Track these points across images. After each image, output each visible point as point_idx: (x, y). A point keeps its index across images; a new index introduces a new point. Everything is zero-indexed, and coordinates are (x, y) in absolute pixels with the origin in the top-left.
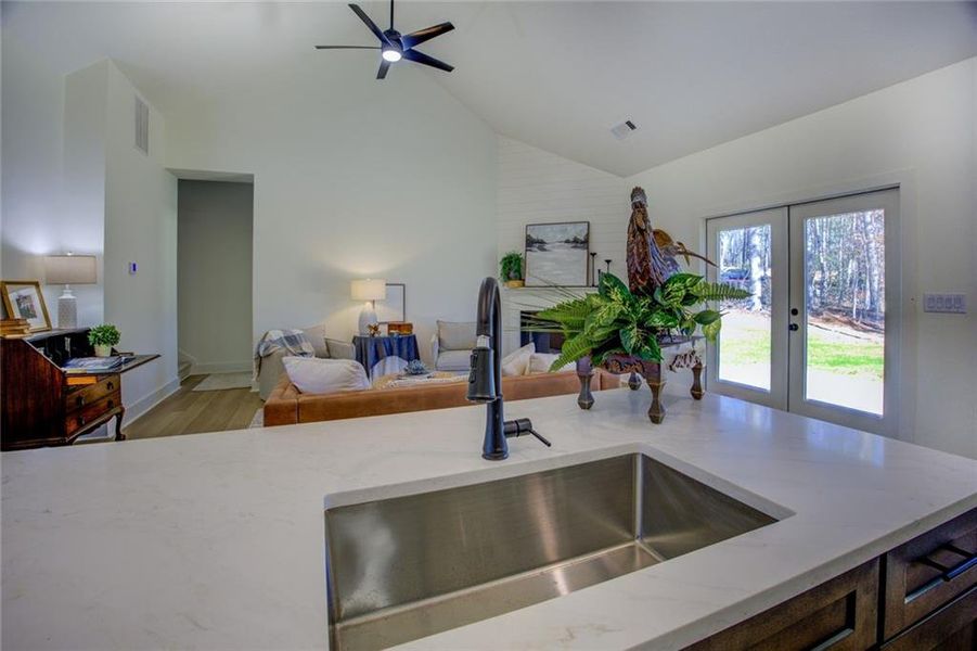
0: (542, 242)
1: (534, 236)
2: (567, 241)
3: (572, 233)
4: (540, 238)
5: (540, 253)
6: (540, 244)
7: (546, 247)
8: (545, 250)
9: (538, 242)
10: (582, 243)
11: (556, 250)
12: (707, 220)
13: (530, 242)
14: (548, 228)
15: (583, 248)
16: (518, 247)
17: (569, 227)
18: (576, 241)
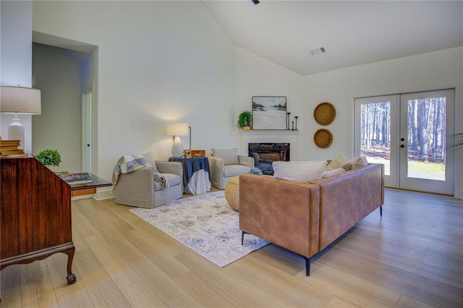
0: (261, 106)
1: (257, 103)
2: (275, 106)
3: (278, 102)
4: (260, 104)
5: (260, 112)
6: (261, 107)
7: (264, 109)
8: (263, 110)
9: (260, 106)
10: (283, 107)
11: (269, 111)
12: (355, 99)
13: (255, 106)
14: (264, 99)
15: (284, 110)
16: (248, 108)
17: (276, 99)
18: (280, 106)
